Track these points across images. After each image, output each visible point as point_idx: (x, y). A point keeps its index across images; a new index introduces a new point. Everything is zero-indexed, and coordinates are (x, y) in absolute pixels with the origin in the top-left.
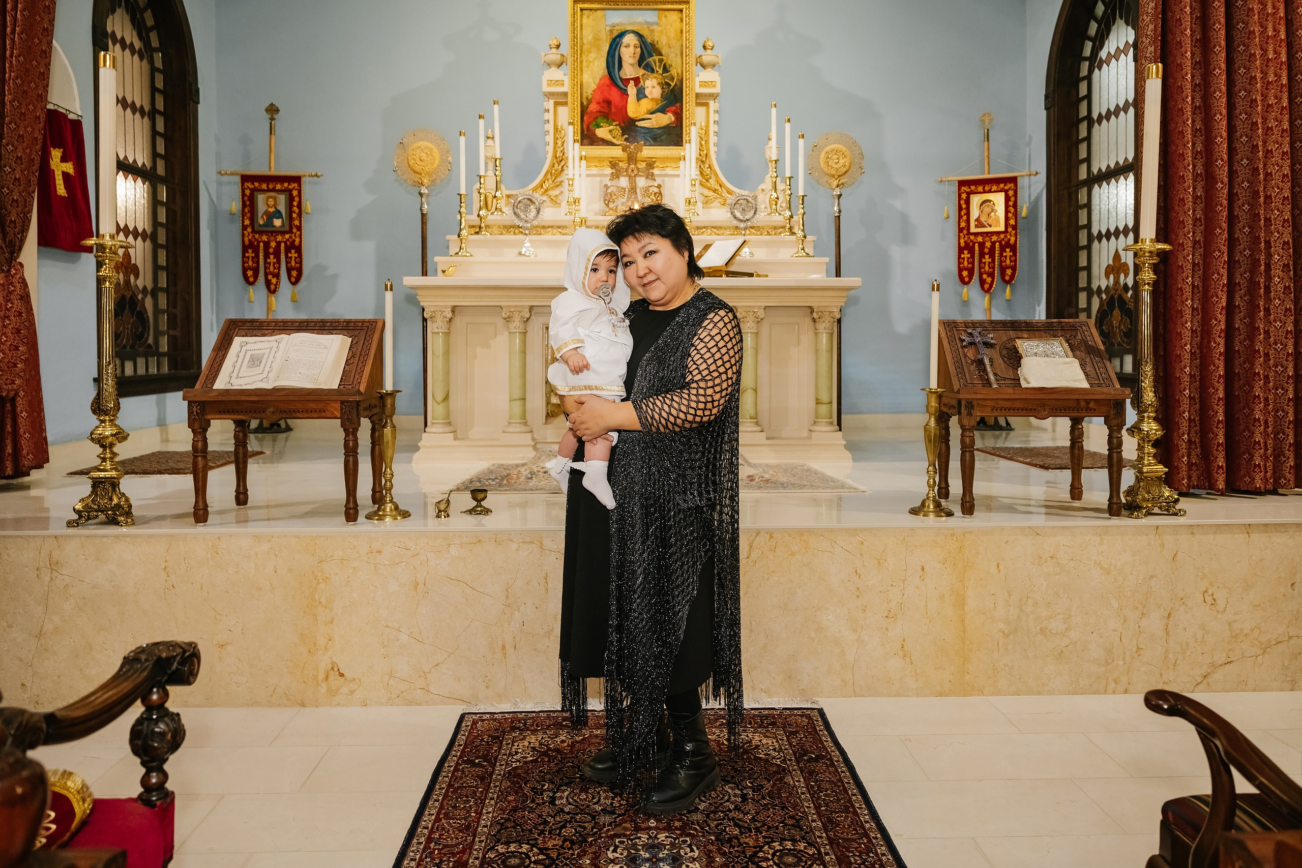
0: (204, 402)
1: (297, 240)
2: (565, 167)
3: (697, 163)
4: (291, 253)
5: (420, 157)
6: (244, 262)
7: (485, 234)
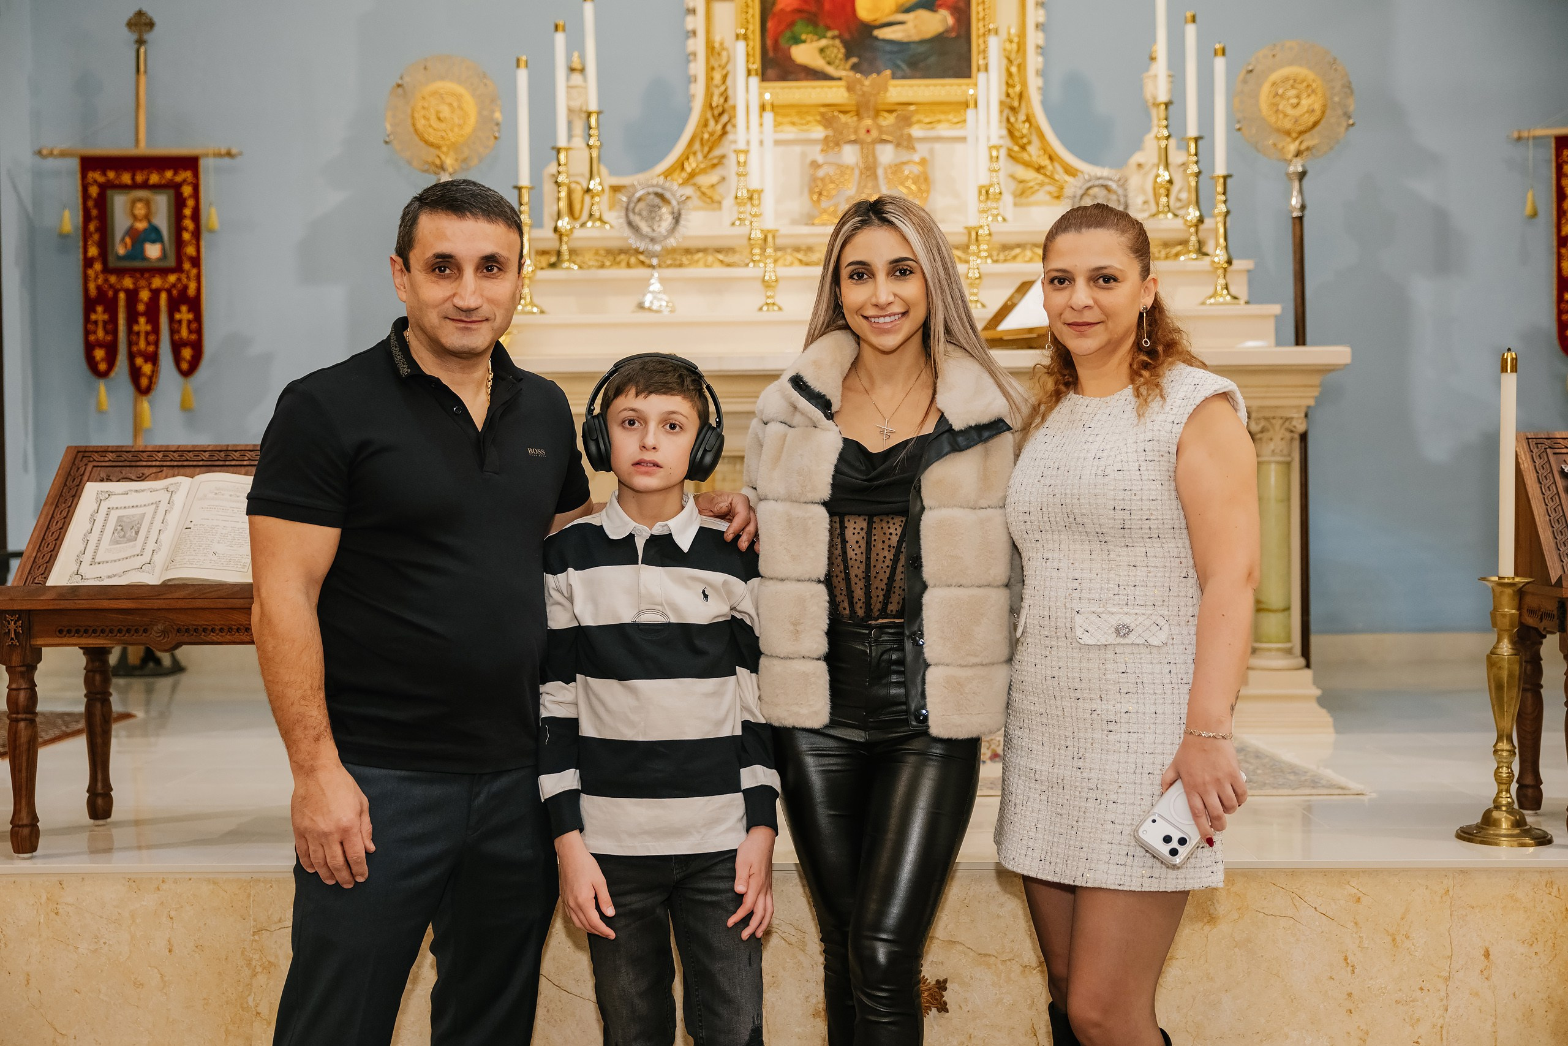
0: (29, 612)
1: (192, 286)
2: (729, 127)
3: (1001, 112)
4: (179, 311)
5: (438, 112)
6: (87, 333)
7: (569, 268)
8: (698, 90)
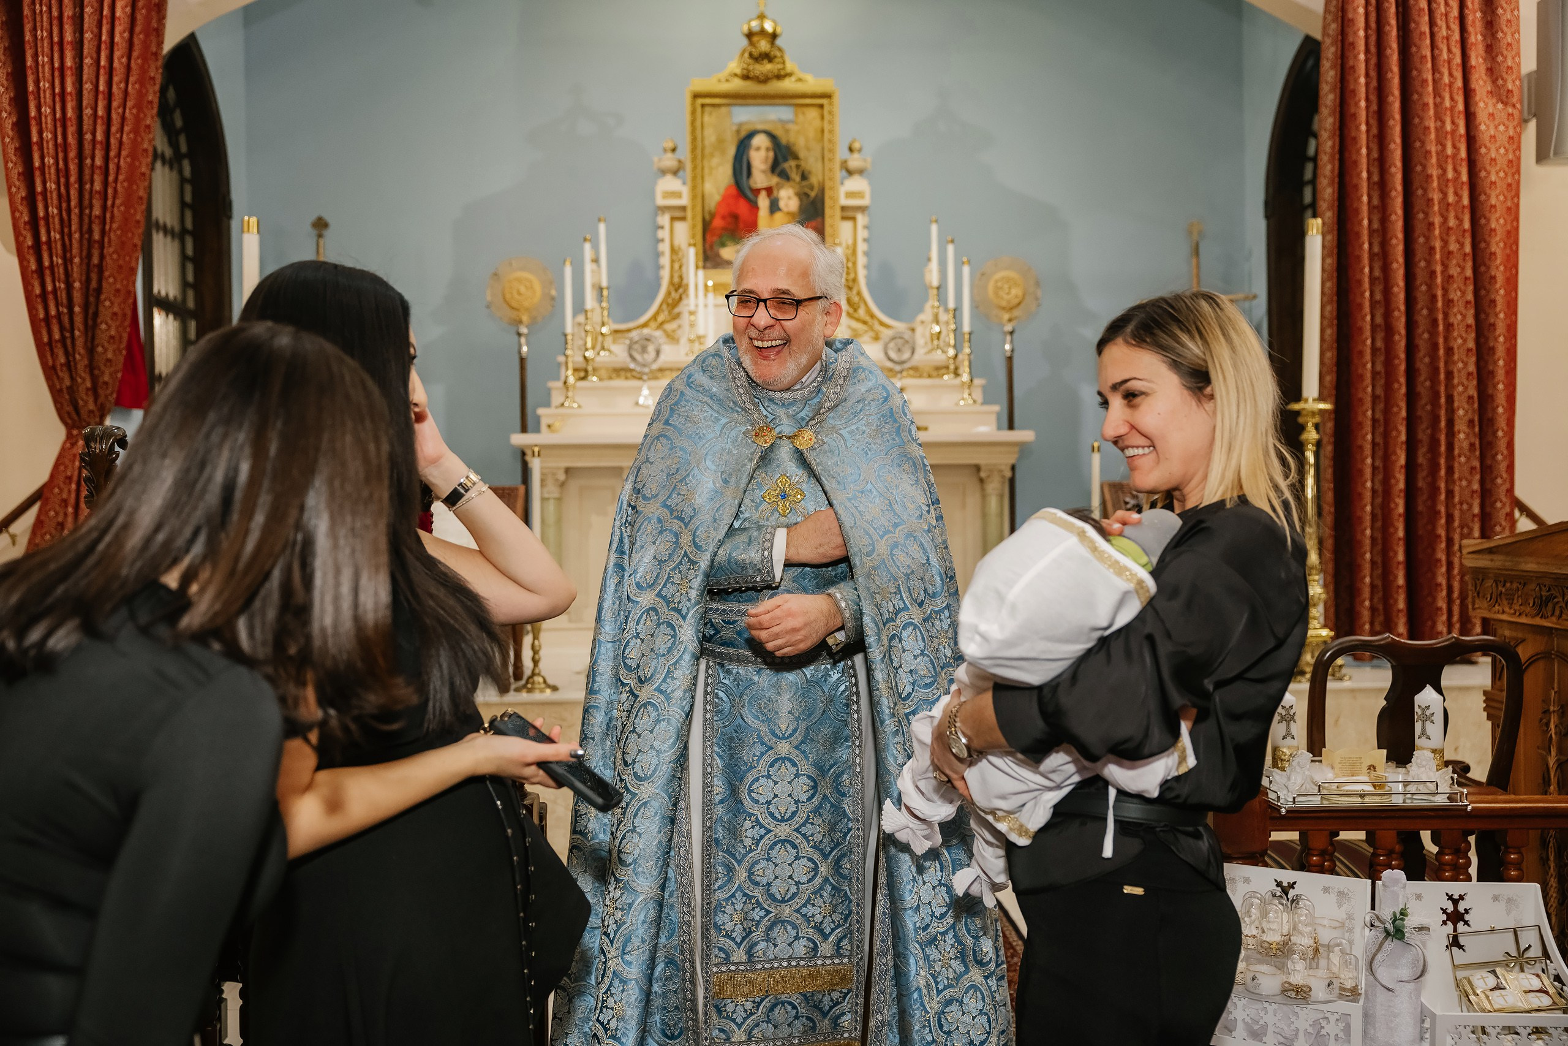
5: (518, 290)
7: (593, 380)
8: (665, 274)
